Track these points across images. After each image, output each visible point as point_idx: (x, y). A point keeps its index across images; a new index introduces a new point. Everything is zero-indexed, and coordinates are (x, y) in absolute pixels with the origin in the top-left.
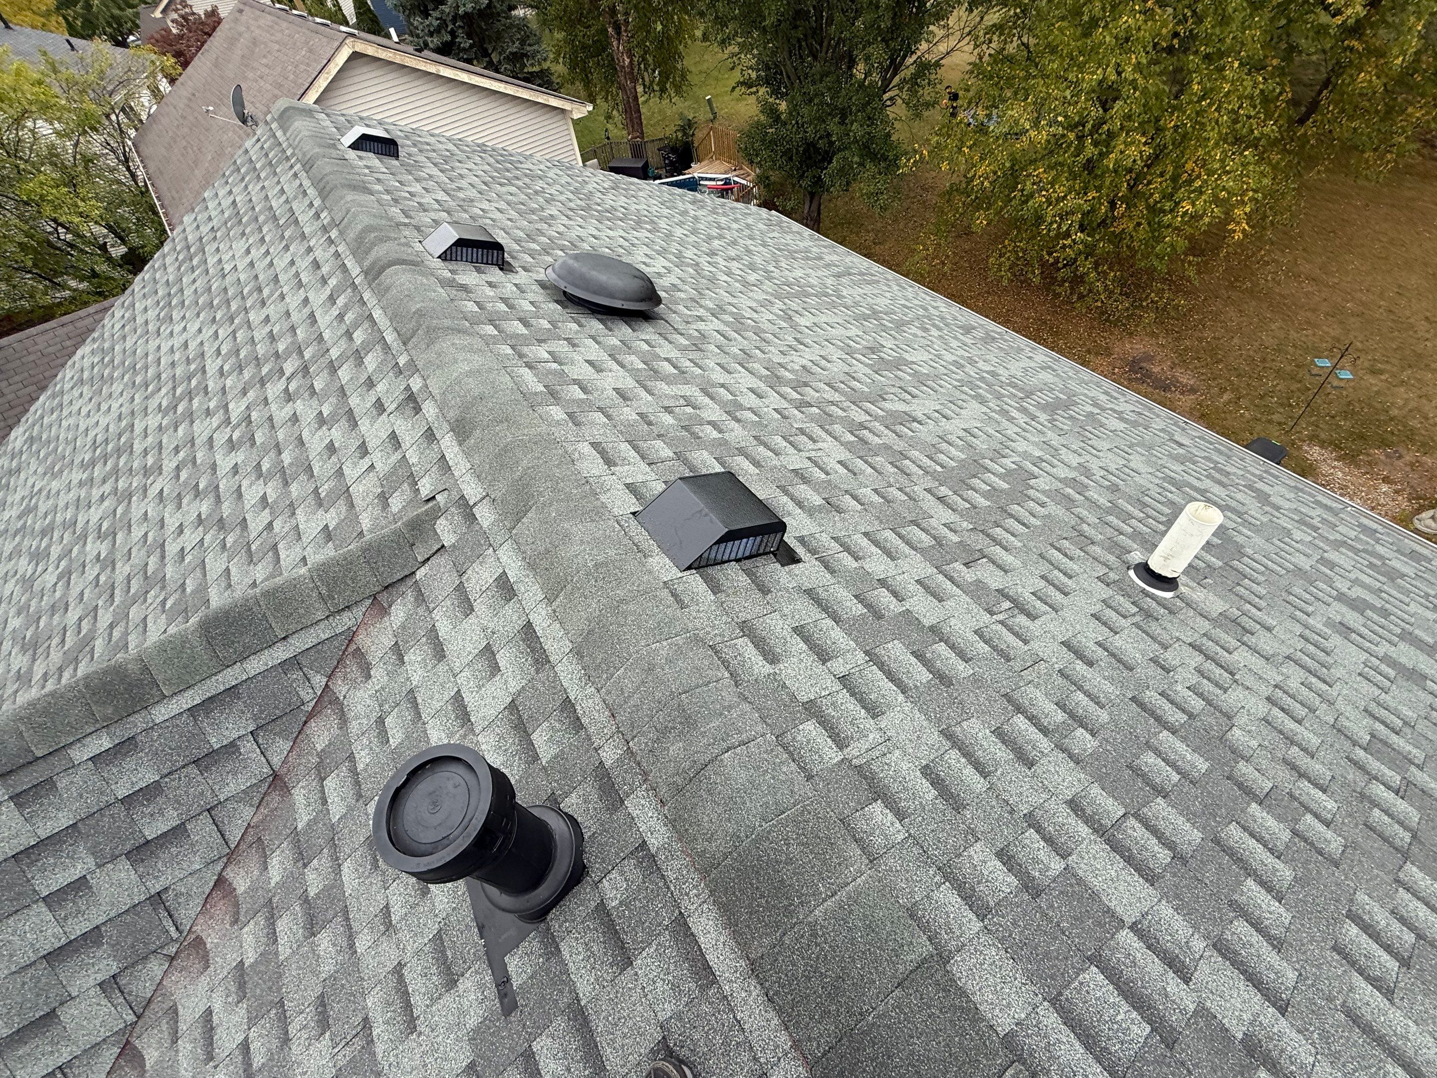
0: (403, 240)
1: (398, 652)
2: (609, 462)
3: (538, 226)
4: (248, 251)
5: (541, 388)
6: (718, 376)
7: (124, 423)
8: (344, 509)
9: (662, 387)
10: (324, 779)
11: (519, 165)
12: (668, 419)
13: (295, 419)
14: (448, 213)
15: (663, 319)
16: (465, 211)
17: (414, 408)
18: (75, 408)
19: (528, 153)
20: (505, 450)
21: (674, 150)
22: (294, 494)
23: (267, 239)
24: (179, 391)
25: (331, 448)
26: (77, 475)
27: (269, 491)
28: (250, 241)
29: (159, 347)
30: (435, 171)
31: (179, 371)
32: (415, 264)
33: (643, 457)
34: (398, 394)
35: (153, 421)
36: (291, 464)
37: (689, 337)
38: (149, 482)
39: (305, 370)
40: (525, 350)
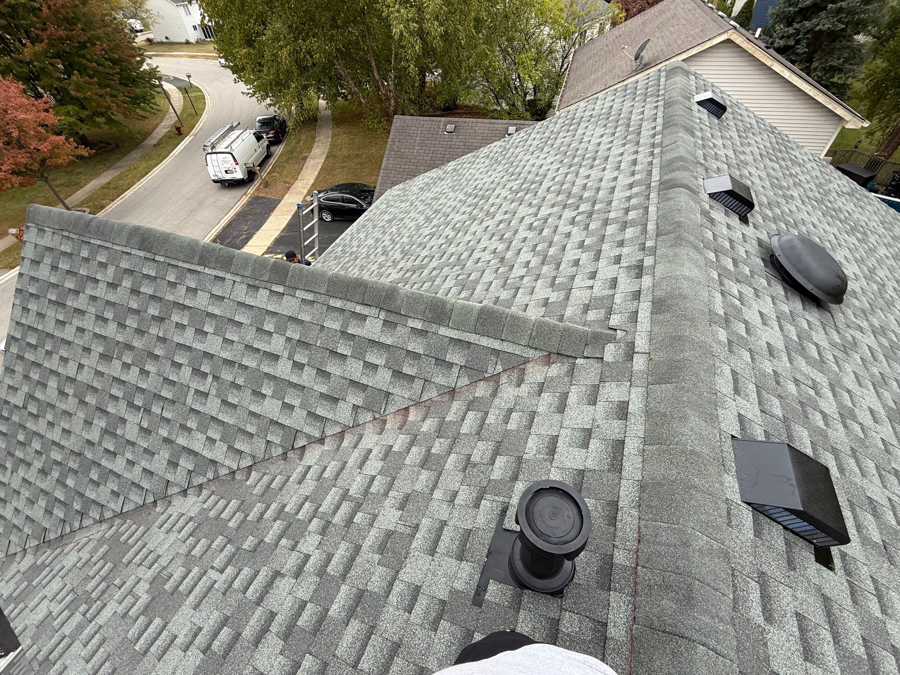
0: (695, 174)
1: (541, 388)
2: (737, 391)
3: (780, 200)
4: (602, 136)
5: (721, 312)
6: (849, 381)
7: (492, 186)
8: (562, 297)
9: (801, 363)
10: (469, 410)
11: (790, 151)
12: (792, 388)
13: (568, 235)
14: (729, 166)
15: (830, 313)
16: (739, 169)
17: (638, 274)
18: (478, 167)
19: (801, 144)
20: (680, 338)
22: (543, 271)
23: (616, 135)
24: (524, 186)
25: (576, 263)
26: (461, 196)
27: (533, 261)
28: (606, 132)
29: (528, 160)
30: (735, 135)
31: (530, 177)
32: (693, 192)
33: (760, 403)
34: (633, 260)
35: (505, 193)
36: (552, 256)
37: (843, 338)
38: (486, 219)
39: (590, 215)
40: (726, 281)
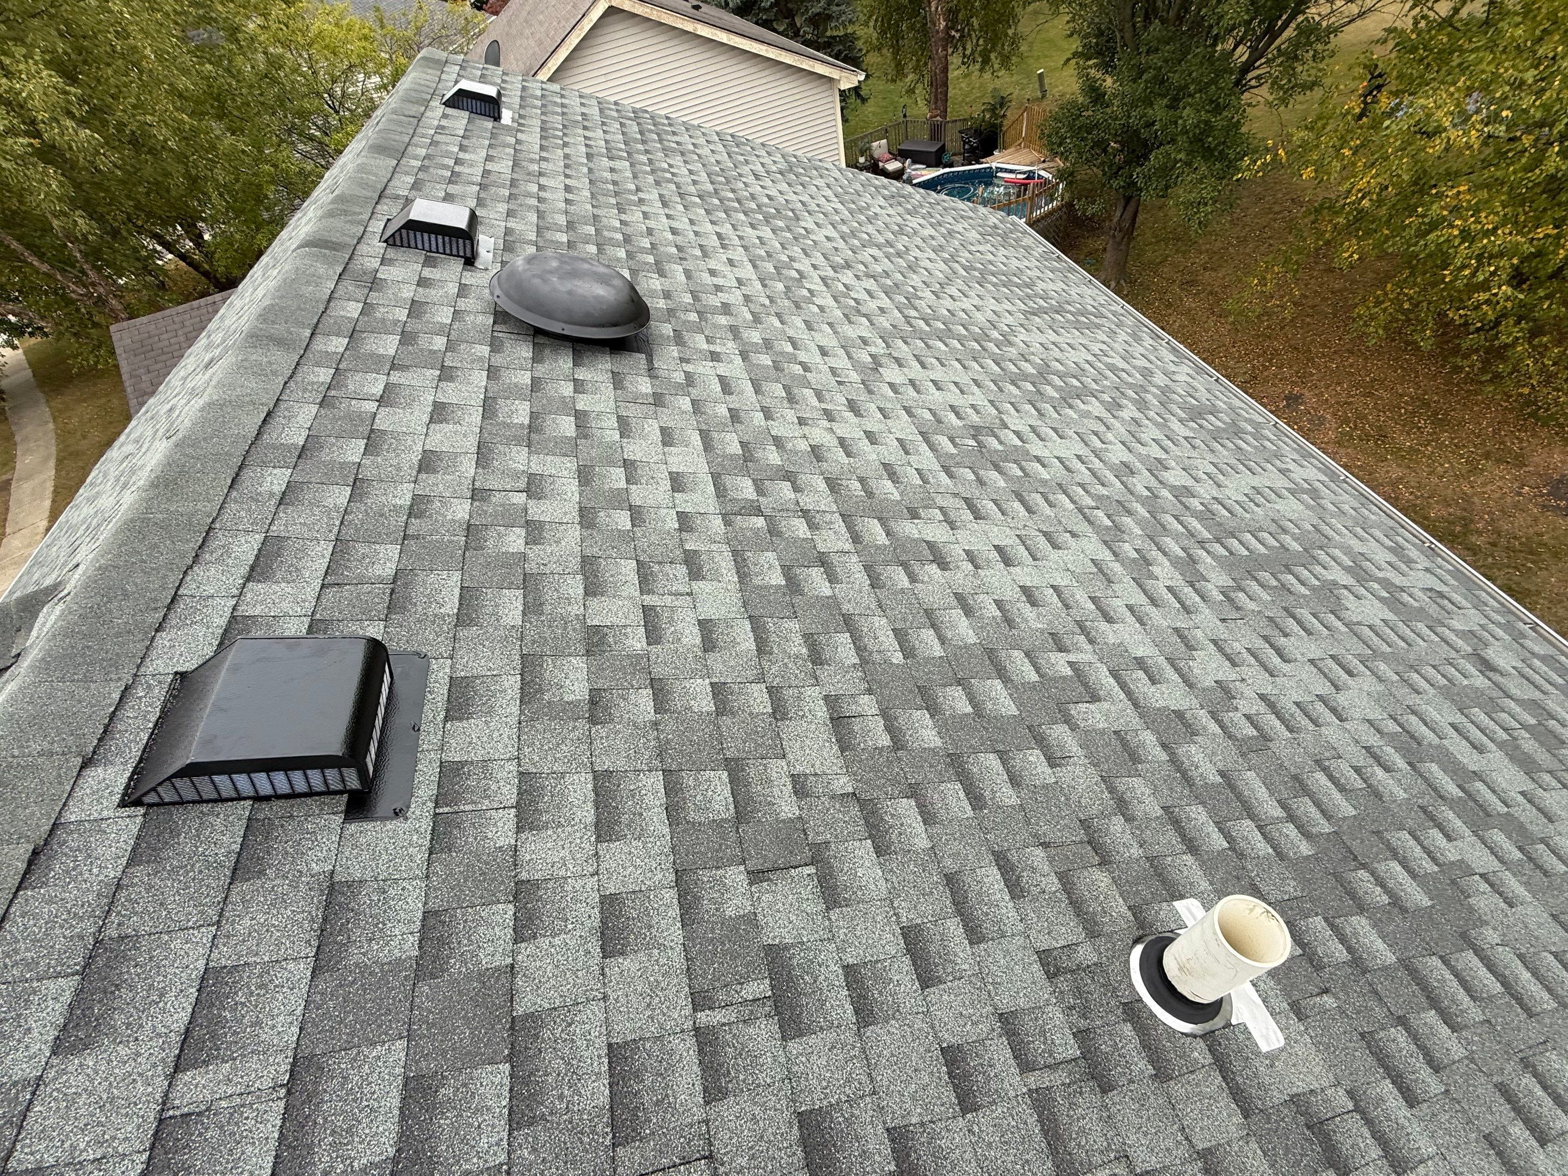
0: (363, 217)
2: (260, 574)
15: (648, 352)
21: (978, 132)
30: (533, 138)
37: (662, 382)
40: (355, 378)
